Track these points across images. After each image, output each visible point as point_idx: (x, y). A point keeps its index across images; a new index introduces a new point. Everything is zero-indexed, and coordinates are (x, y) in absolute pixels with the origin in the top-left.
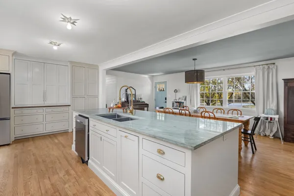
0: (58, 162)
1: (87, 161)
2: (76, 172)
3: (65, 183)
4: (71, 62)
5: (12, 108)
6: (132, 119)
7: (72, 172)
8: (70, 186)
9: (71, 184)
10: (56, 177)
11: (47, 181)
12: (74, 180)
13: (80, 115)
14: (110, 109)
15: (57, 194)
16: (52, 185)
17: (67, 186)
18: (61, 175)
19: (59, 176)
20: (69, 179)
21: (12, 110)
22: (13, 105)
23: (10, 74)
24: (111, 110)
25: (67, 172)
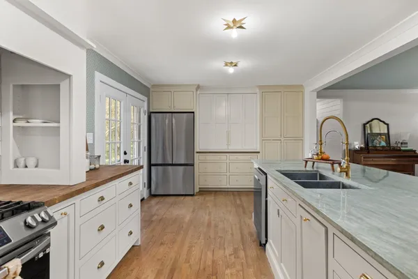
0: (230, 232)
1: (265, 245)
2: (246, 256)
3: (228, 267)
4: (260, 87)
5: (197, 152)
6: (344, 187)
7: (242, 254)
8: (231, 274)
9: (234, 271)
10: (221, 252)
11: (210, 254)
12: (239, 267)
13: (259, 169)
14: (306, 162)
15: (214, 277)
16: (213, 262)
17: (228, 271)
18: (228, 252)
19: (224, 253)
20: (234, 263)
21: (196, 155)
22: (197, 149)
23: (193, 112)
24: (310, 164)
25: (236, 251)
